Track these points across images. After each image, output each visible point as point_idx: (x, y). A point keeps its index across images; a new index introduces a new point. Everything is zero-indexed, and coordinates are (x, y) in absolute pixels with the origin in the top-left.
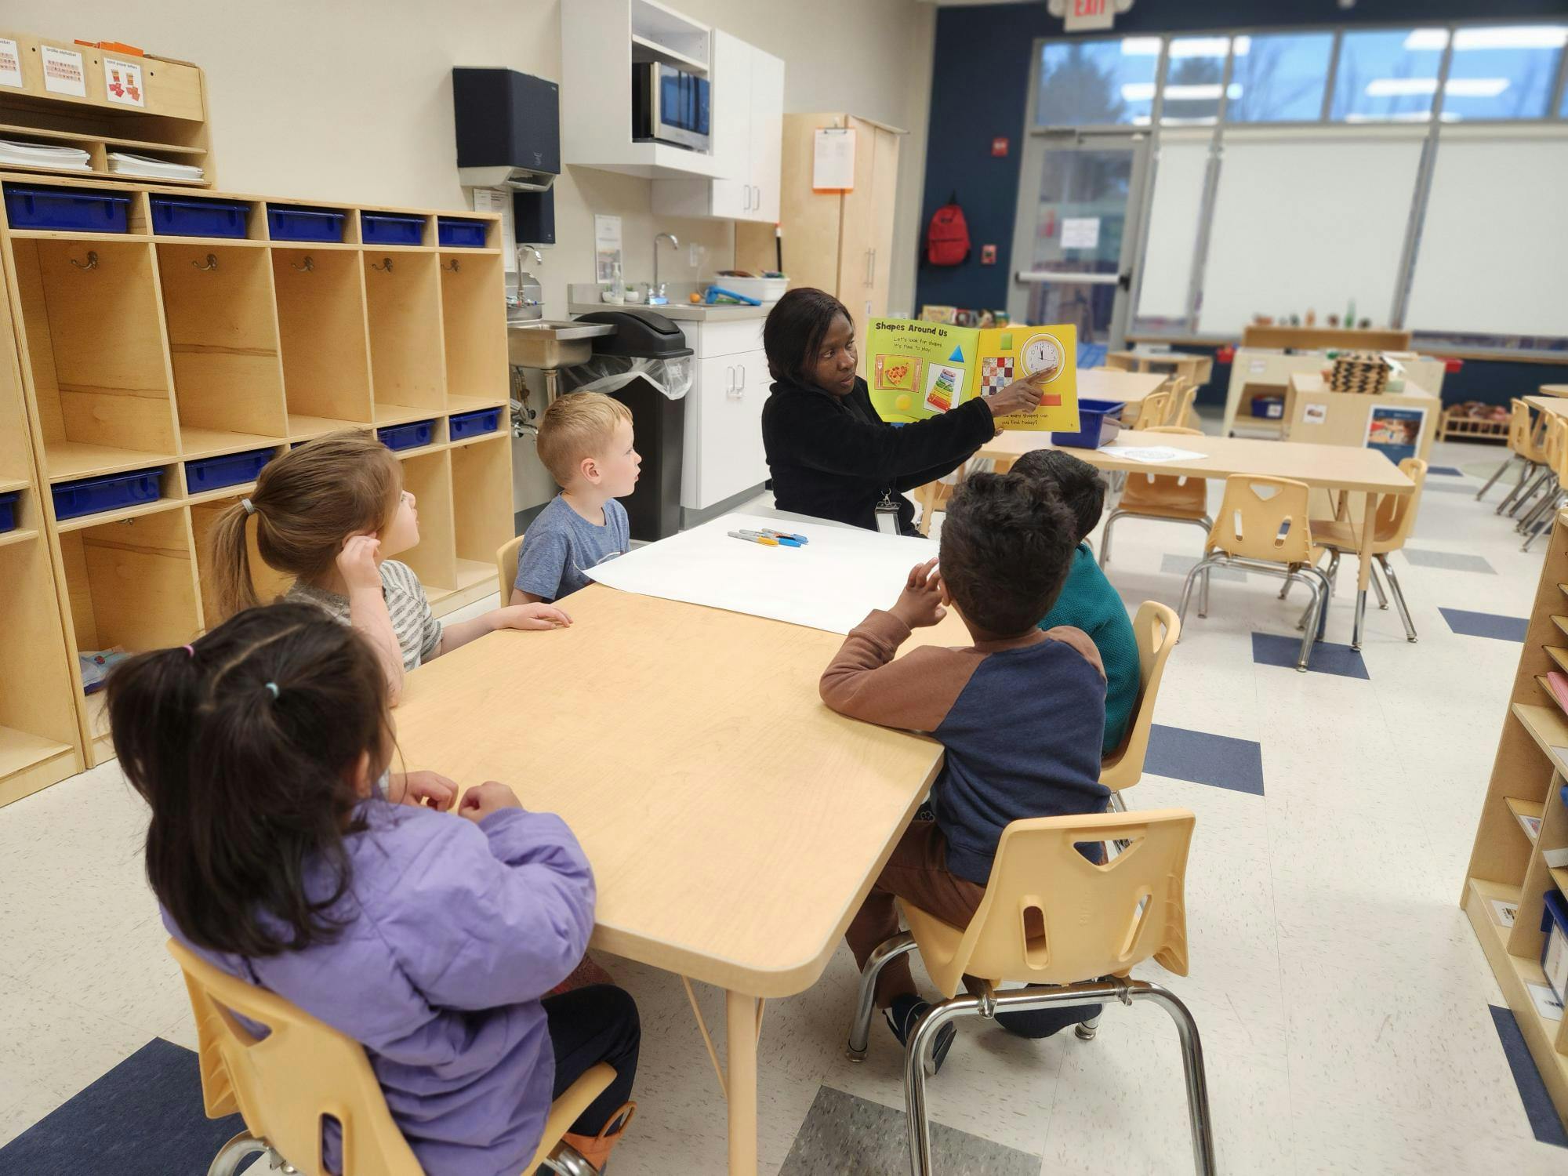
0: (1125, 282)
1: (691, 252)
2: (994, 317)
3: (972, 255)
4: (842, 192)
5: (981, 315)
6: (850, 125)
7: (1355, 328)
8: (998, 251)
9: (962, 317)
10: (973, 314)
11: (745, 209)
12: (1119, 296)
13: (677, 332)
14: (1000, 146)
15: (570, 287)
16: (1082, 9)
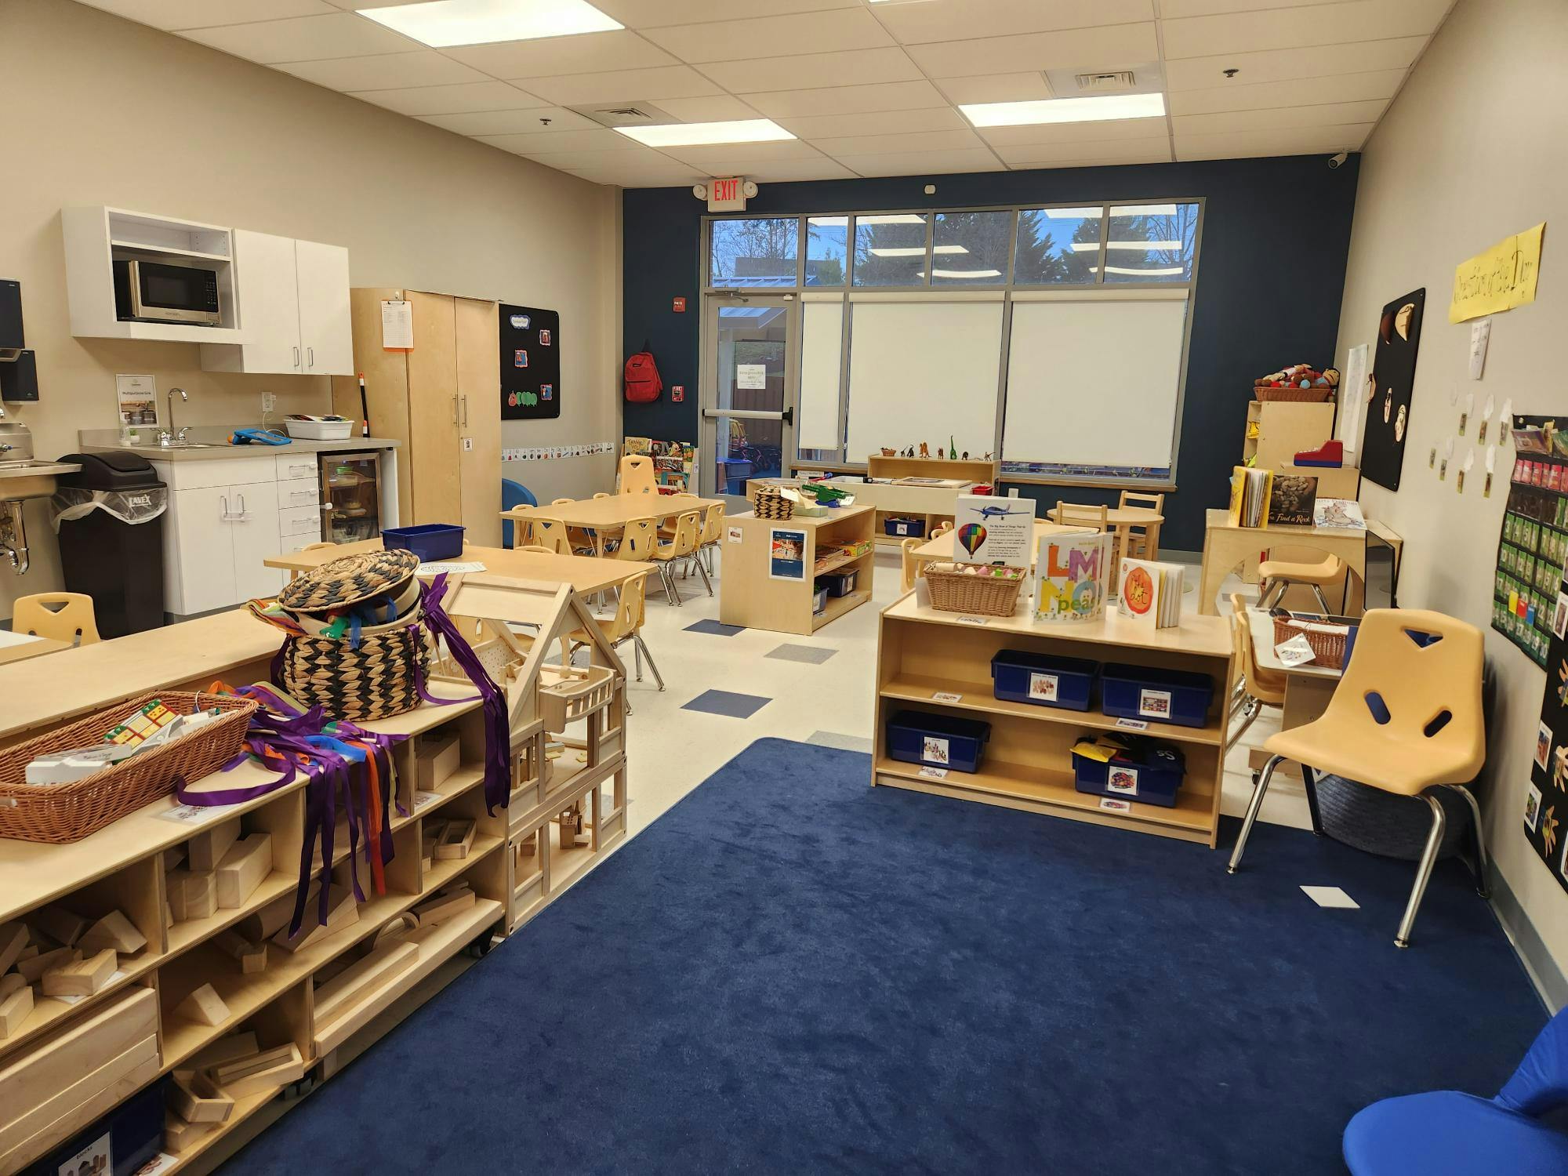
0: (788, 417)
1: (263, 399)
2: (681, 447)
3: (663, 395)
4: (406, 350)
5: (671, 446)
6: (407, 298)
7: (960, 458)
8: (684, 390)
9: (656, 447)
10: (664, 444)
11: (295, 366)
12: (786, 428)
13: (150, 467)
14: (679, 304)
15: (80, 433)
16: (720, 195)
